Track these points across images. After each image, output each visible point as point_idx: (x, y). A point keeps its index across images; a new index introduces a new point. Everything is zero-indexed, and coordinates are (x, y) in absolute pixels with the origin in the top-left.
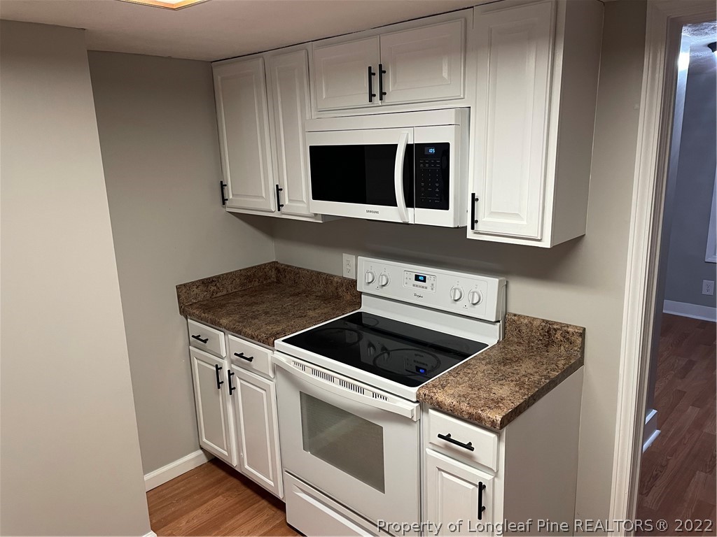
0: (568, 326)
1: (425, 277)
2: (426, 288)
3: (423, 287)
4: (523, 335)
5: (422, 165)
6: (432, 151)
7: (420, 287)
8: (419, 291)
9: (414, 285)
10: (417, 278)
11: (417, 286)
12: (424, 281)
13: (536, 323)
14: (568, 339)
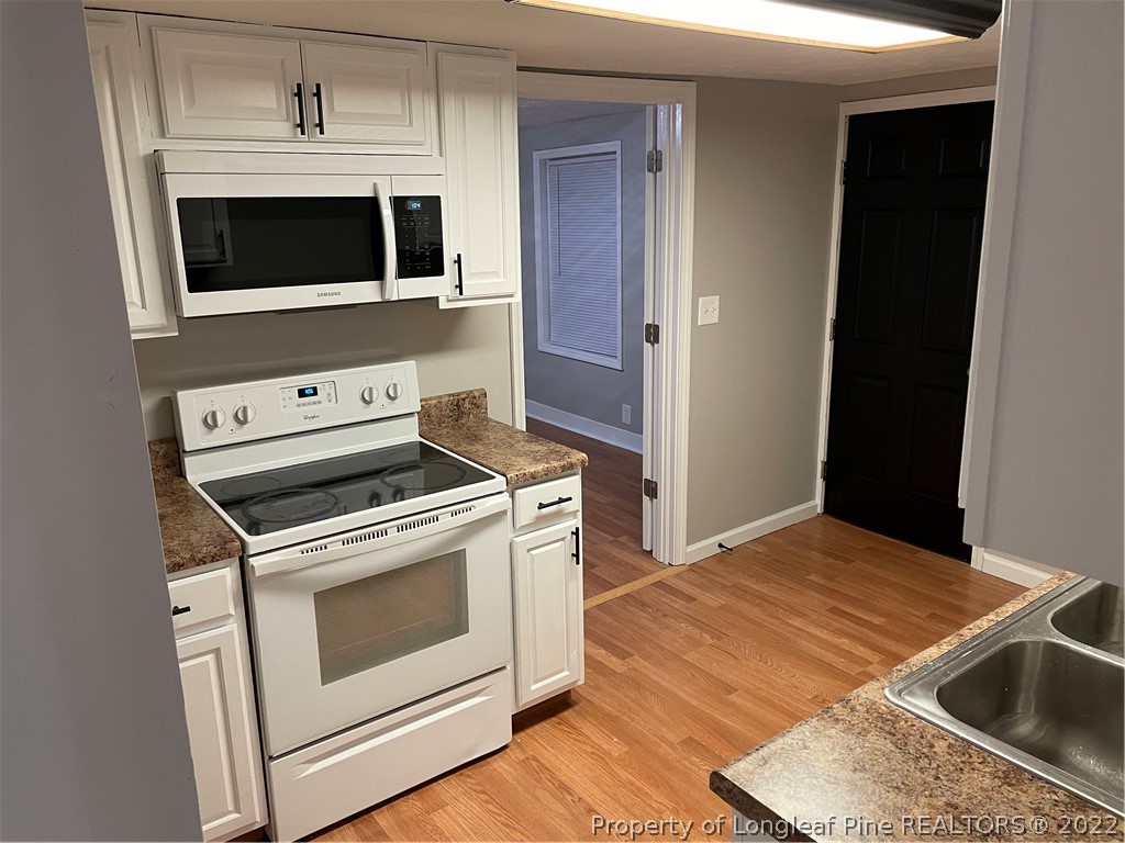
0: (472, 391)
1: (315, 389)
2: (320, 402)
3: (314, 403)
4: (433, 419)
5: (405, 224)
6: (416, 205)
7: (309, 404)
8: (310, 410)
9: (299, 405)
10: (302, 393)
11: (304, 405)
12: (315, 393)
13: (445, 400)
14: (475, 405)
